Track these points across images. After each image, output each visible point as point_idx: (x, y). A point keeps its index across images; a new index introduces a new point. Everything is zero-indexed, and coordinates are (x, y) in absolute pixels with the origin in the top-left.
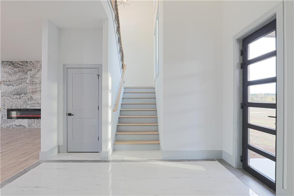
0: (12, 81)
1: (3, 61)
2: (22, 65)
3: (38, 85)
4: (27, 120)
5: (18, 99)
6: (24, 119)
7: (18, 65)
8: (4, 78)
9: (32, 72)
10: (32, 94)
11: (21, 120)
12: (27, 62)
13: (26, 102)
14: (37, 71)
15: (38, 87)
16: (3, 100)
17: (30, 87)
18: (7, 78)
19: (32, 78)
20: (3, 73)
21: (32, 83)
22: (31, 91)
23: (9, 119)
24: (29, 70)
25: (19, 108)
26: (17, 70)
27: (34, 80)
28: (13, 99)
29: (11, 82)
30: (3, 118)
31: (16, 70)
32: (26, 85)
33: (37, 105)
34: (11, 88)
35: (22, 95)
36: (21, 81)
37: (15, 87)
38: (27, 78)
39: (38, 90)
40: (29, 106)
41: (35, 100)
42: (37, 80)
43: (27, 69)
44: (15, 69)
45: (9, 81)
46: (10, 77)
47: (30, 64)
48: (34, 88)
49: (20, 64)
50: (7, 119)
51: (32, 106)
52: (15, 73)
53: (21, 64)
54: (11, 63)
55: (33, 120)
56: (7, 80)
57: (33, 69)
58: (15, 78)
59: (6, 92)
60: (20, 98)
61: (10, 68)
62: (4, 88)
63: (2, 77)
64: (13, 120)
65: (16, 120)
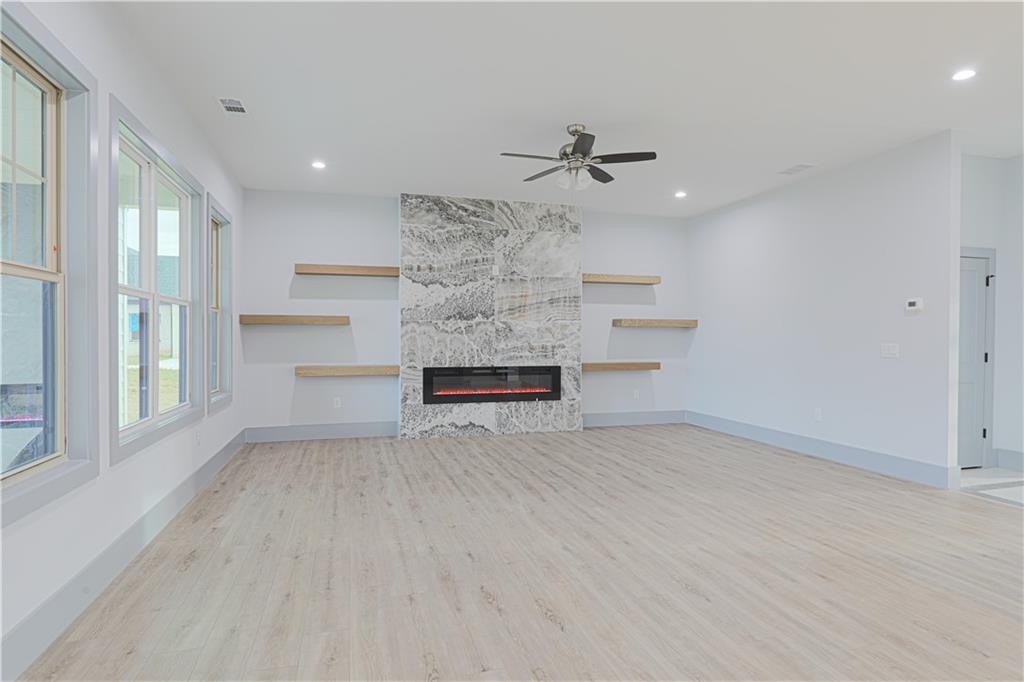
0: (440, 269)
1: (408, 196)
2: (474, 213)
3: (530, 285)
4: (492, 405)
5: (461, 333)
6: (483, 404)
7: (460, 212)
8: (409, 257)
9: (511, 241)
10: (510, 314)
11: (475, 405)
12: (491, 204)
13: (489, 343)
14: (526, 237)
15: (530, 292)
16: (408, 336)
17: (501, 291)
18: (421, 258)
19: (509, 262)
20: (406, 239)
22: (507, 307)
23: (428, 406)
24: (499, 232)
25: (467, 366)
26: (457, 231)
27: (518, 267)
28: (444, 334)
29: (436, 274)
30: (408, 402)
31: (456, 228)
32: (491, 283)
33: (527, 353)
34: (438, 295)
35: (477, 319)
36: (470, 269)
37: (450, 291)
38: (493, 260)
39: (528, 302)
40: (500, 356)
41: (521, 337)
42: (525, 269)
43: (493, 228)
44: (450, 227)
45: (431, 268)
46: (431, 254)
47: (503, 212)
48: (517, 295)
49: (466, 210)
50: (424, 403)
51: (511, 358)
52: (450, 239)
53: (471, 208)
54: (437, 205)
55: (514, 403)
56: (423, 266)
57: (511, 230)
58: (449, 257)
59: (419, 308)
60: (469, 329)
61: (430, 223)
62: (409, 292)
63: (403, 255)
64: (444, 406)
65: (456, 408)
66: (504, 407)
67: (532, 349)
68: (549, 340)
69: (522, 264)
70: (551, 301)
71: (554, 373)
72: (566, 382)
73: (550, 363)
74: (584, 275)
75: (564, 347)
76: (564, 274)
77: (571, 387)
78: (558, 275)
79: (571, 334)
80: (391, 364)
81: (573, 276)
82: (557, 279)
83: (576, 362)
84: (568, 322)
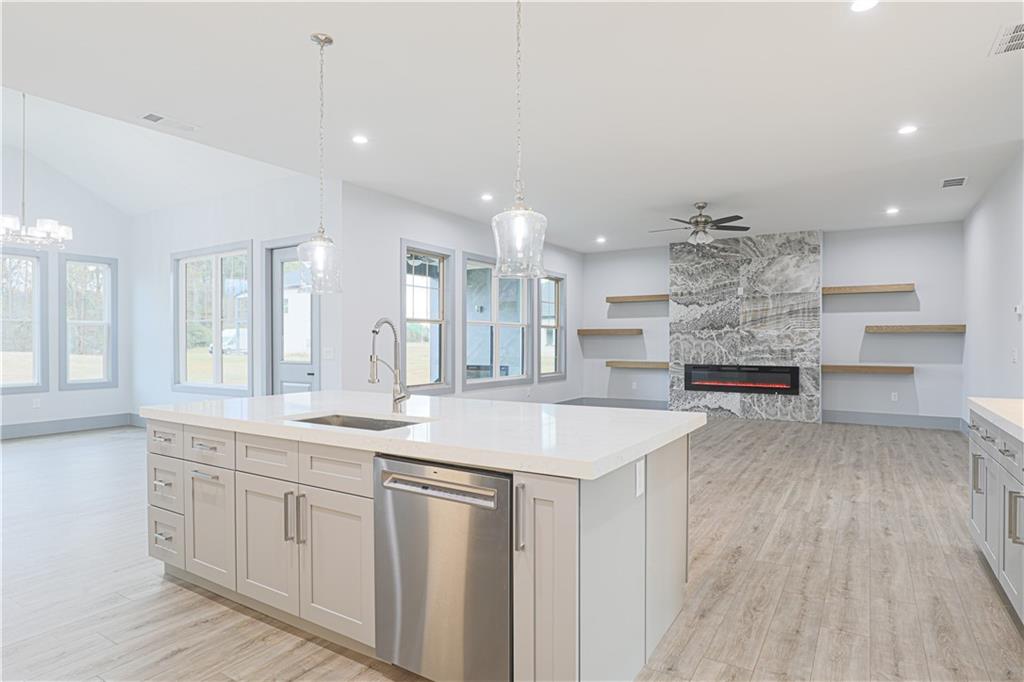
0: (696, 294)
1: (674, 244)
2: (723, 250)
3: (770, 301)
4: (738, 396)
5: (713, 339)
6: (730, 393)
7: (713, 250)
8: (675, 287)
9: (753, 267)
10: (753, 325)
11: (723, 394)
12: (737, 241)
13: (735, 347)
14: (767, 262)
15: (771, 306)
16: (674, 342)
17: (746, 307)
18: (684, 286)
19: (752, 284)
20: (673, 275)
21: (753, 296)
22: (750, 319)
23: (688, 392)
24: (743, 262)
25: (717, 364)
26: (709, 264)
27: (760, 287)
28: (700, 341)
29: (694, 297)
30: (675, 388)
32: (737, 301)
33: (768, 356)
34: (696, 312)
35: (725, 329)
36: (720, 291)
37: (703, 310)
38: (739, 283)
39: (769, 315)
40: (744, 357)
41: (763, 342)
42: (766, 288)
43: (738, 259)
44: (704, 262)
45: (690, 293)
46: (690, 283)
47: (747, 244)
48: (759, 309)
49: (717, 248)
50: (686, 389)
51: (754, 359)
52: (705, 271)
53: (722, 246)
54: (695, 247)
55: (756, 395)
56: (685, 292)
57: (754, 259)
58: (703, 284)
59: (682, 322)
60: (719, 337)
61: (690, 261)
62: (676, 311)
63: (671, 285)
64: (699, 393)
65: (709, 395)
66: (748, 398)
67: (772, 352)
68: (788, 345)
69: (763, 284)
70: (790, 313)
71: (794, 372)
72: (805, 380)
73: (789, 364)
74: (823, 289)
75: (802, 350)
76: (803, 290)
77: (809, 384)
78: (798, 291)
79: (810, 340)
80: (664, 361)
81: (811, 290)
82: (796, 294)
83: (815, 364)
84: (807, 330)
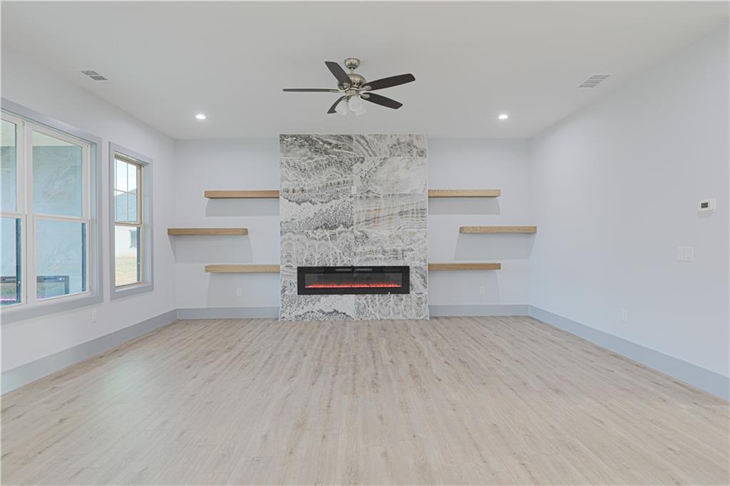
0: (310, 191)
1: (285, 136)
2: (337, 146)
3: (383, 201)
4: (352, 296)
5: (327, 240)
6: (345, 295)
7: (326, 145)
8: (287, 182)
9: (365, 166)
10: (366, 224)
11: (338, 296)
12: (350, 138)
13: (349, 247)
14: (379, 162)
15: (383, 206)
16: (286, 243)
17: (359, 207)
18: (295, 183)
19: (365, 183)
20: (284, 169)
21: (367, 195)
22: (364, 219)
23: (302, 296)
24: (356, 160)
25: (332, 265)
26: (322, 160)
27: (372, 187)
28: (313, 241)
29: (307, 194)
30: (286, 293)
32: (350, 200)
33: (380, 256)
34: (309, 210)
35: (339, 229)
36: (334, 190)
37: (318, 208)
38: (352, 182)
39: (381, 215)
40: (358, 258)
41: (376, 242)
42: (378, 188)
43: (351, 157)
44: (317, 158)
45: (303, 190)
46: (303, 179)
47: (360, 143)
48: (372, 209)
49: (330, 144)
50: (298, 294)
51: (367, 260)
52: (318, 167)
53: (334, 142)
54: (307, 141)
55: (370, 296)
56: (297, 189)
57: (367, 157)
58: (317, 181)
59: (294, 221)
60: (333, 237)
61: (302, 156)
62: (286, 209)
63: (282, 181)
64: (313, 296)
65: (323, 298)
66: (362, 299)
67: (384, 252)
68: (399, 245)
69: (376, 184)
70: (401, 213)
71: (405, 270)
72: (414, 279)
73: (400, 263)
74: (429, 191)
75: (412, 250)
76: (412, 191)
77: (419, 284)
78: (407, 192)
79: (419, 240)
80: (275, 264)
81: (420, 192)
82: (406, 195)
83: (423, 263)
84: (415, 230)
